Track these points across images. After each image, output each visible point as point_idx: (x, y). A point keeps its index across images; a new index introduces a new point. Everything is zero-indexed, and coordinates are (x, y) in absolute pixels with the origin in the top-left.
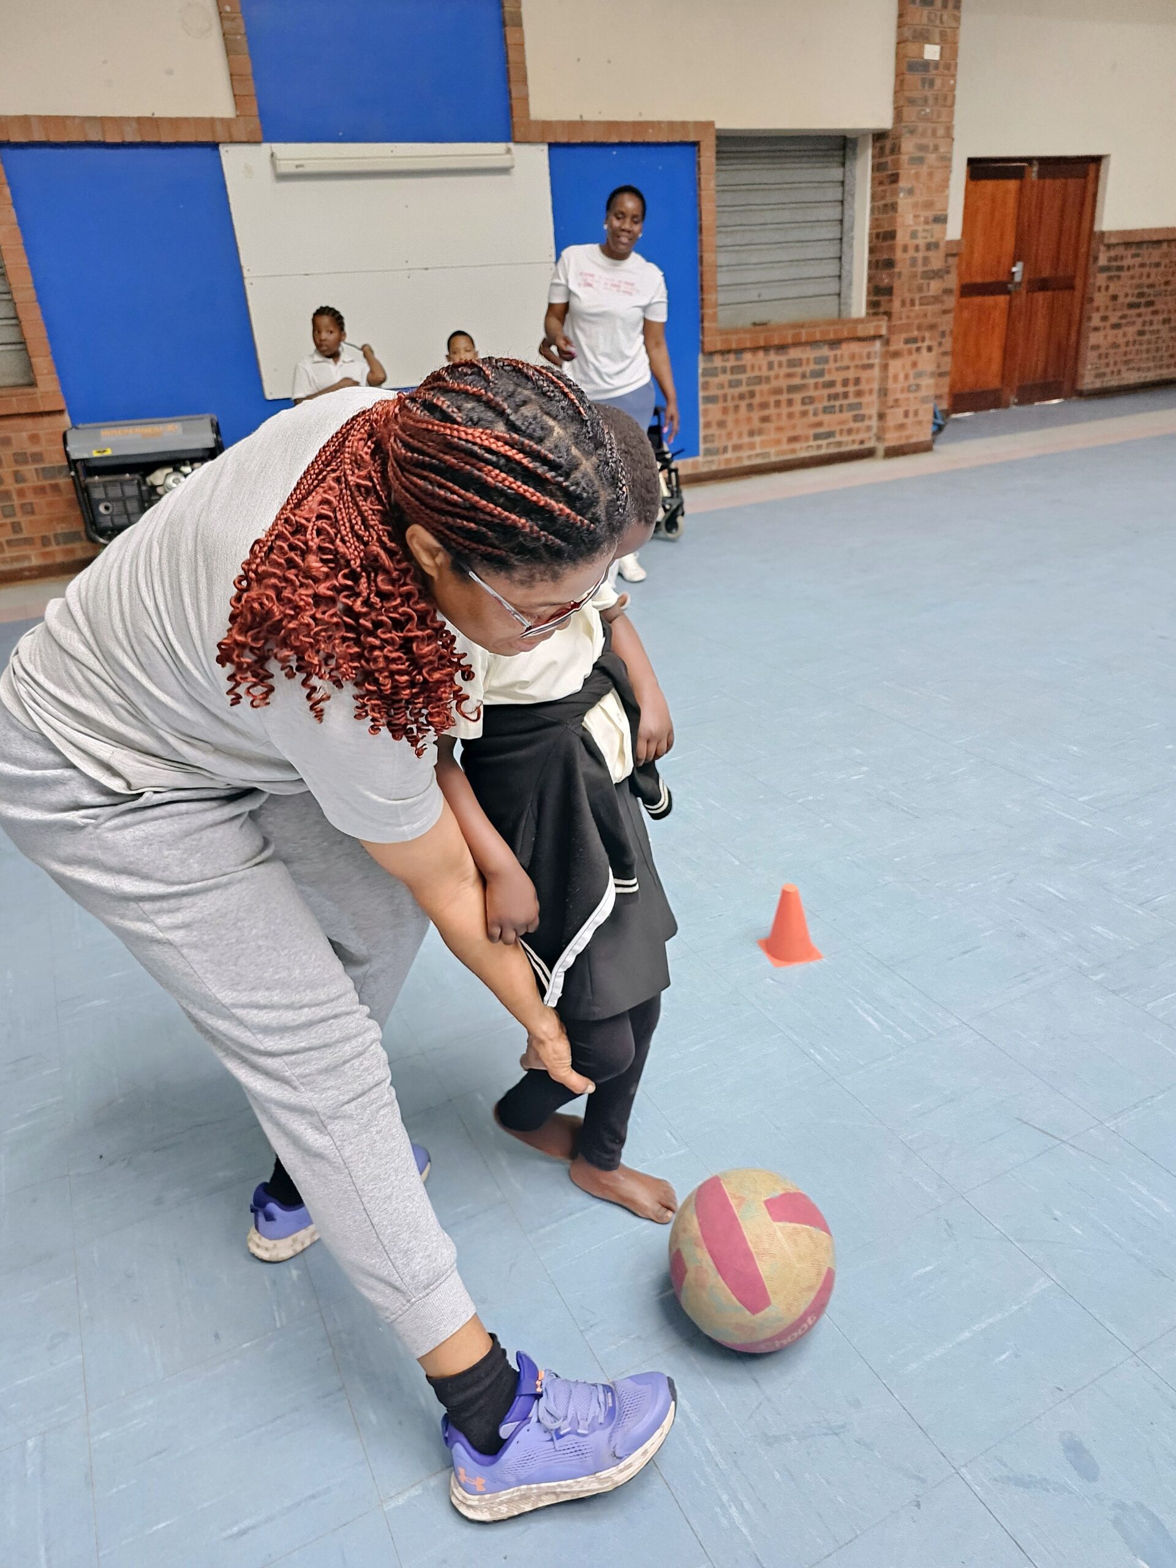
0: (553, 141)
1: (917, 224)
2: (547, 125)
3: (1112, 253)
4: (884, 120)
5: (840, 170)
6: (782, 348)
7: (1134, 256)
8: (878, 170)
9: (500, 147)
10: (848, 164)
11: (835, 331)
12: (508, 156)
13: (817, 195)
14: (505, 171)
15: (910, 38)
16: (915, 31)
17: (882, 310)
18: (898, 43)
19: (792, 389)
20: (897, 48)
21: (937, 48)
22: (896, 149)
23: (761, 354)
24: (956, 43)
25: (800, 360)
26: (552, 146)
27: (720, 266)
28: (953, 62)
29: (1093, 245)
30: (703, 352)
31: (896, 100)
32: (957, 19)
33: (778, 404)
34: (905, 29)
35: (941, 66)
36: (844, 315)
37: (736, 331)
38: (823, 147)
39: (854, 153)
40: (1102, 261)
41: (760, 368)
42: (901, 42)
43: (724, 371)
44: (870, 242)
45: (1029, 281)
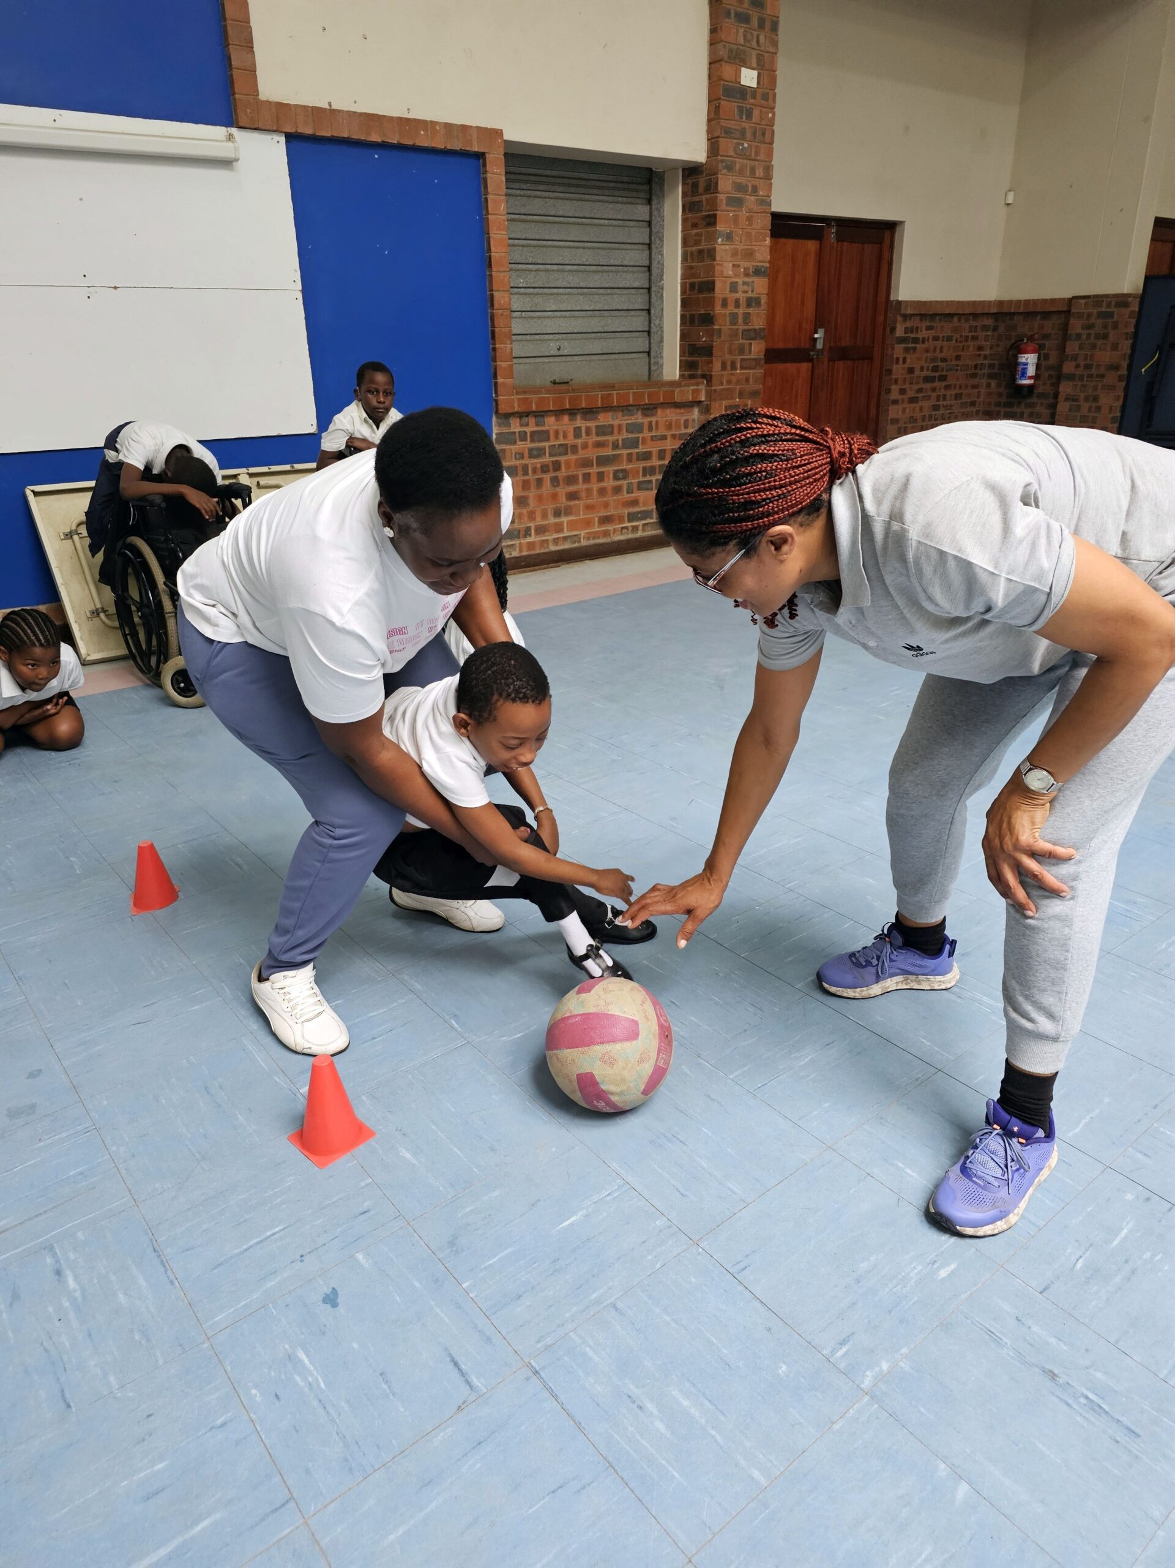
0: (293, 131)
1: (736, 276)
2: (282, 108)
3: (908, 324)
4: (697, 153)
5: (647, 208)
6: (589, 412)
7: (929, 328)
8: (690, 211)
9: (219, 132)
10: (654, 202)
11: (650, 395)
12: (230, 144)
13: (621, 235)
14: (226, 163)
15: (726, 58)
16: (731, 50)
17: (699, 372)
18: (710, 64)
19: (603, 461)
20: (710, 69)
21: (755, 73)
22: (712, 187)
23: (566, 418)
24: (775, 71)
25: (612, 426)
26: (290, 138)
27: (514, 311)
28: (771, 92)
29: (890, 315)
30: (497, 412)
31: (709, 131)
32: (775, 44)
33: (587, 478)
34: (720, 46)
35: (759, 96)
36: (654, 375)
37: (536, 390)
38: (625, 179)
39: (662, 190)
40: (900, 332)
41: (565, 436)
42: (714, 62)
43: (523, 437)
44: (683, 292)
45: (830, 348)
